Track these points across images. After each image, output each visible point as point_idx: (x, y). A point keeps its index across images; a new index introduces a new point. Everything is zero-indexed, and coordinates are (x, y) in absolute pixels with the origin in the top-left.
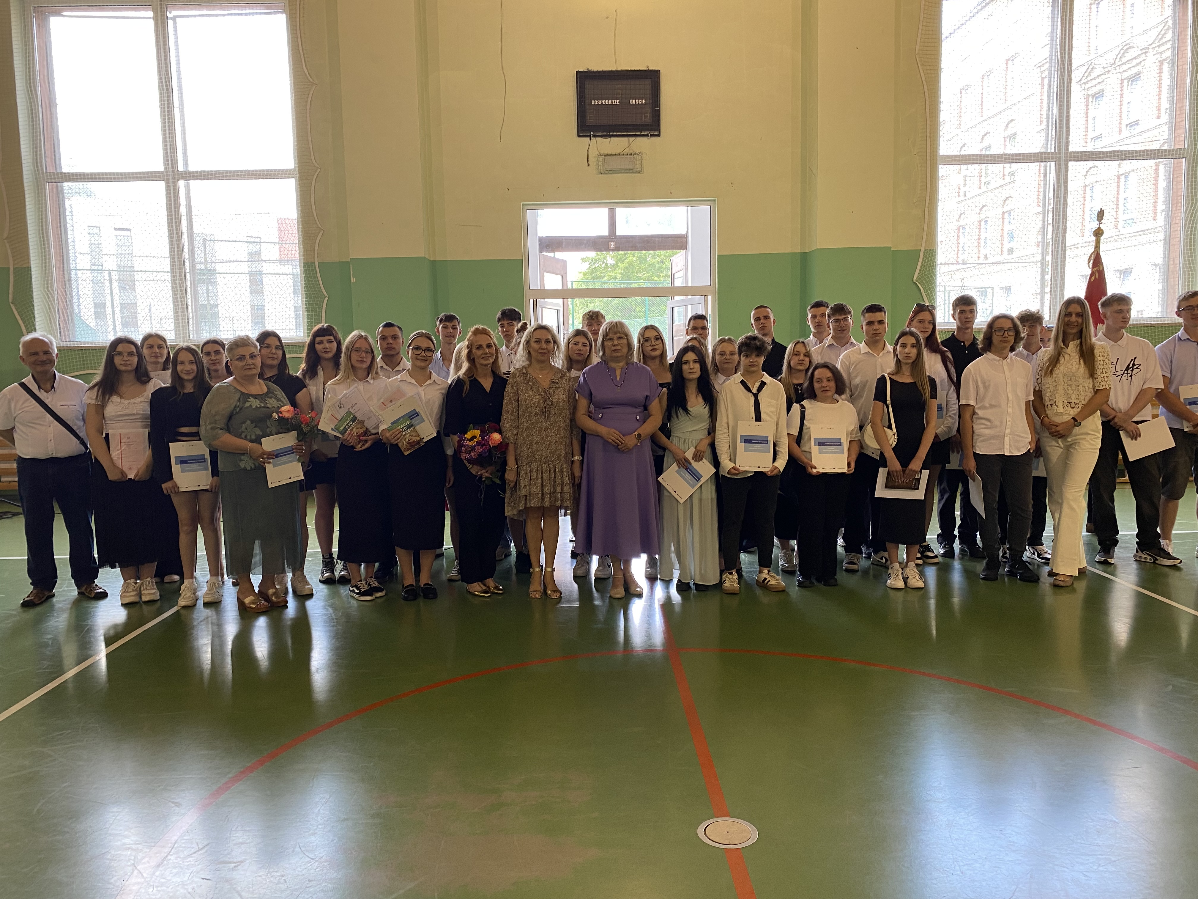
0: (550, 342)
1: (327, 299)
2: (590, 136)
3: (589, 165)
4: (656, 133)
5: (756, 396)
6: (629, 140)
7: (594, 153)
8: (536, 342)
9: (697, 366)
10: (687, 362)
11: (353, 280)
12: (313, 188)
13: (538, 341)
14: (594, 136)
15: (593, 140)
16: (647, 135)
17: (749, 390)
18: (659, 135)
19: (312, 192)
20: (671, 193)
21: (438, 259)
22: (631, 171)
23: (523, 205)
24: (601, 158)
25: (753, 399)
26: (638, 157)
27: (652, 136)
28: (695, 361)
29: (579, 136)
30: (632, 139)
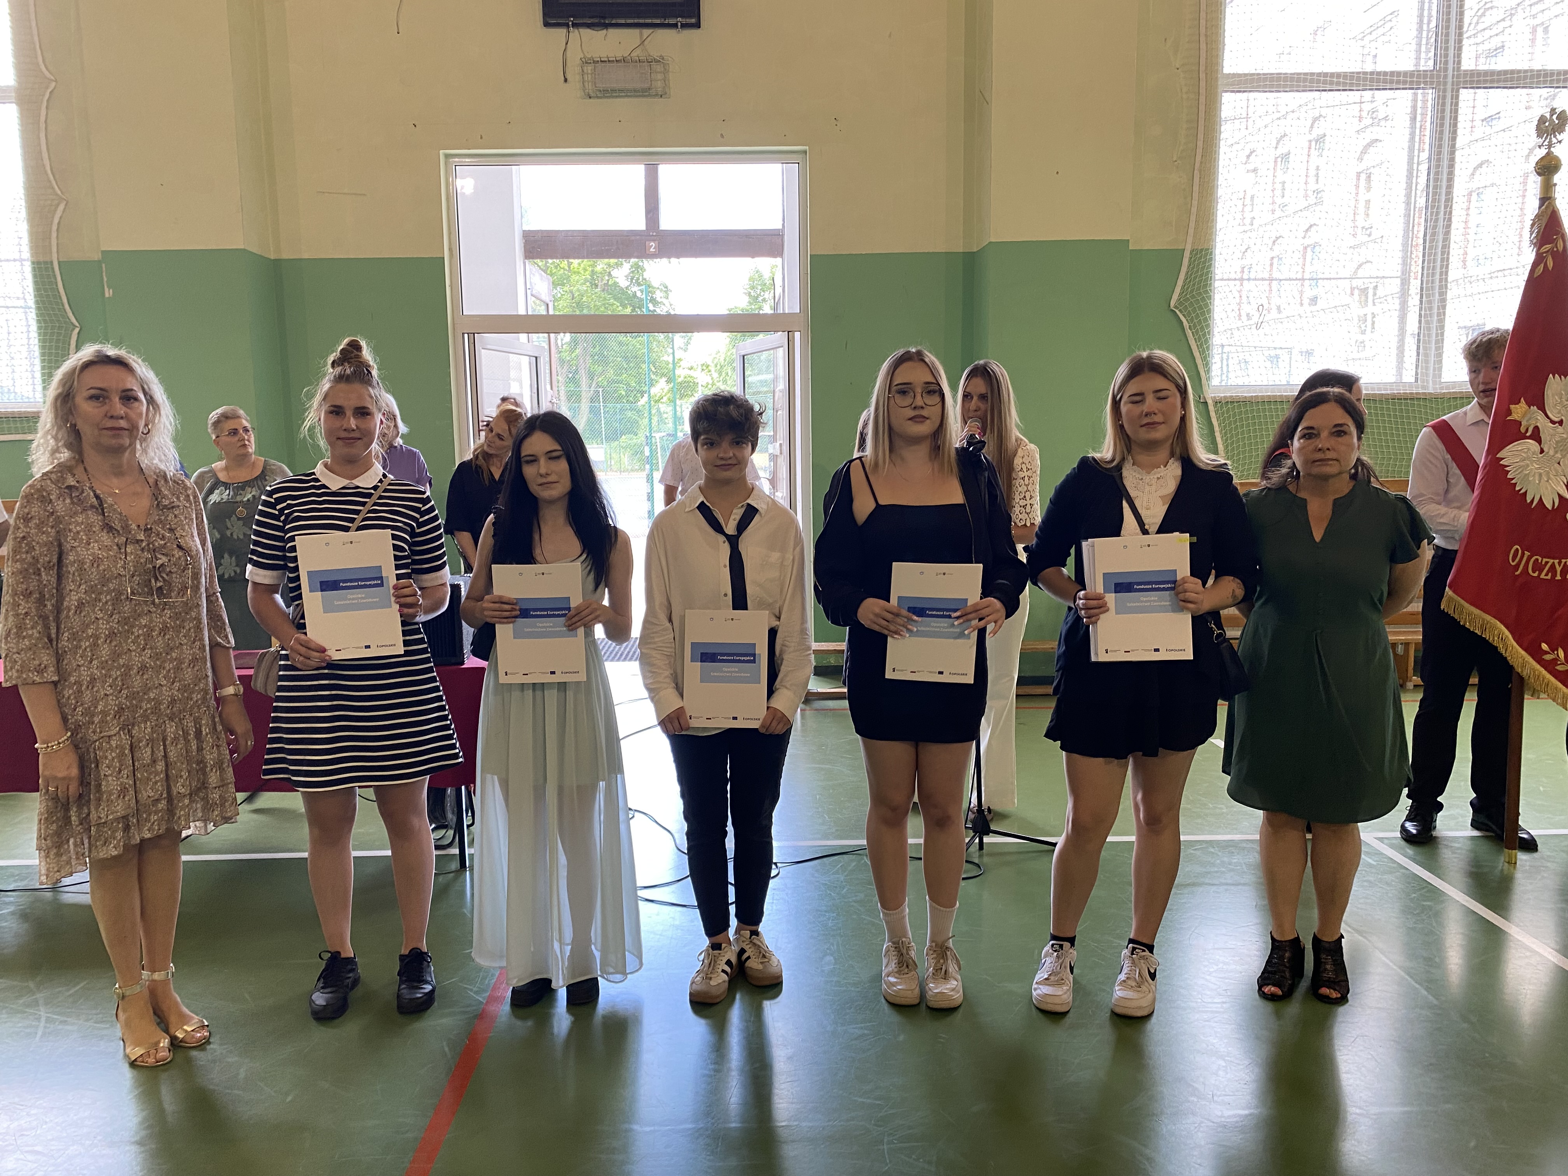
0: (136, 399)
1: (77, 330)
2: (567, 26)
3: (566, 80)
4: (693, 21)
5: (733, 541)
6: (641, 34)
7: (575, 56)
8: (92, 397)
9: (563, 466)
10: (533, 460)
11: (108, 293)
12: (43, 118)
13: (100, 396)
14: (575, 25)
15: (575, 33)
16: (675, 26)
17: (717, 527)
18: (698, 25)
19: (43, 126)
20: (722, 136)
21: (285, 256)
22: (644, 92)
23: (447, 156)
24: (589, 69)
25: (725, 550)
26: (658, 68)
27: (684, 26)
28: (551, 457)
29: (546, 24)
30: (646, 32)
